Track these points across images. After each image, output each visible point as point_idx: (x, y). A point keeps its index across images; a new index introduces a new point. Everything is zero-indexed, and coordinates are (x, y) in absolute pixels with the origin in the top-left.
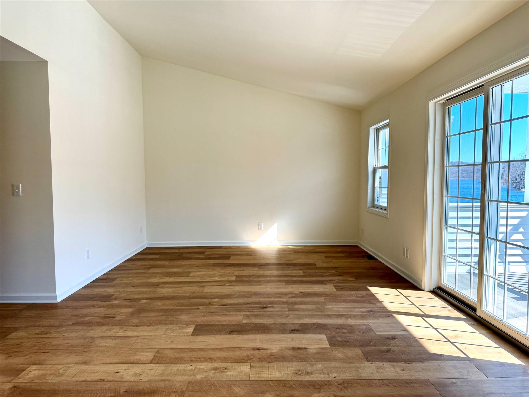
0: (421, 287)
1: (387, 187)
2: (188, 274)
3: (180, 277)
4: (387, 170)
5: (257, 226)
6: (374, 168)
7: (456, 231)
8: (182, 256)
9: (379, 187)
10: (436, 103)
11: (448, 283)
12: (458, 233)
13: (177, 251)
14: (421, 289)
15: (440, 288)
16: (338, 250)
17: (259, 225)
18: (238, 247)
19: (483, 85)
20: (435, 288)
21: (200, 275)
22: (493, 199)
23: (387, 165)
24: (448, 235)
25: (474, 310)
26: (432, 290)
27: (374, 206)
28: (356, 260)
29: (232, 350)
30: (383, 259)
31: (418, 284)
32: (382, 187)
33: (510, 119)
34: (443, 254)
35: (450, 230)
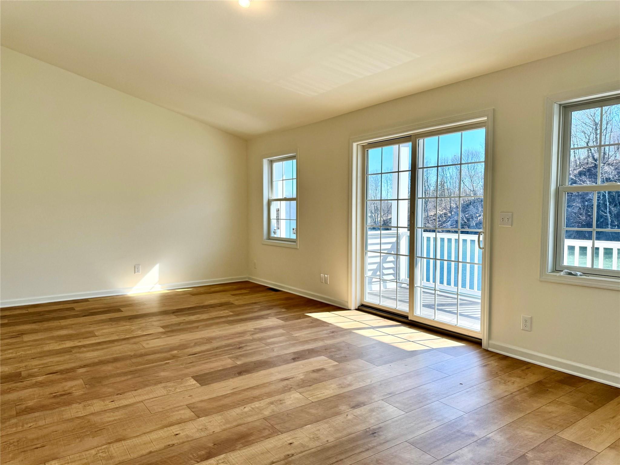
0: (348, 307)
1: (296, 219)
2: (92, 334)
3: (86, 338)
4: (295, 202)
5: (134, 268)
6: (269, 200)
7: (380, 255)
8: (44, 316)
9: (277, 219)
10: (358, 145)
11: (370, 300)
12: (381, 256)
13: (24, 311)
14: (348, 309)
15: (362, 305)
16: (235, 287)
17: (136, 268)
18: (110, 297)
19: (411, 136)
20: (359, 306)
21: (113, 333)
22: (419, 227)
23: (295, 196)
24: (368, 259)
25: (407, 317)
26: (357, 308)
27: (269, 238)
28: (265, 294)
29: (264, 386)
30: (290, 289)
31: (342, 305)
32: (280, 219)
33: (437, 165)
34: (365, 276)
35: (369, 254)
